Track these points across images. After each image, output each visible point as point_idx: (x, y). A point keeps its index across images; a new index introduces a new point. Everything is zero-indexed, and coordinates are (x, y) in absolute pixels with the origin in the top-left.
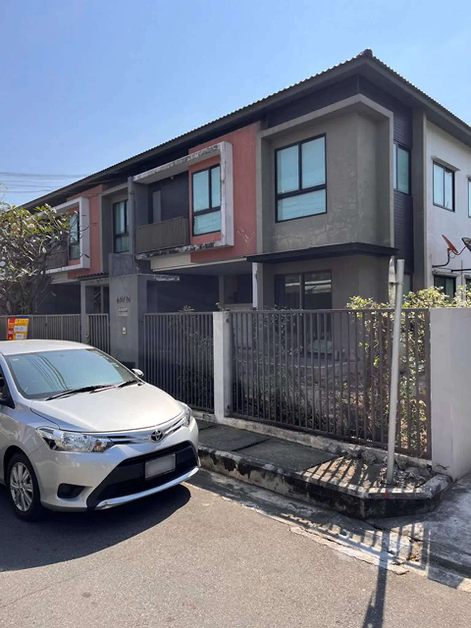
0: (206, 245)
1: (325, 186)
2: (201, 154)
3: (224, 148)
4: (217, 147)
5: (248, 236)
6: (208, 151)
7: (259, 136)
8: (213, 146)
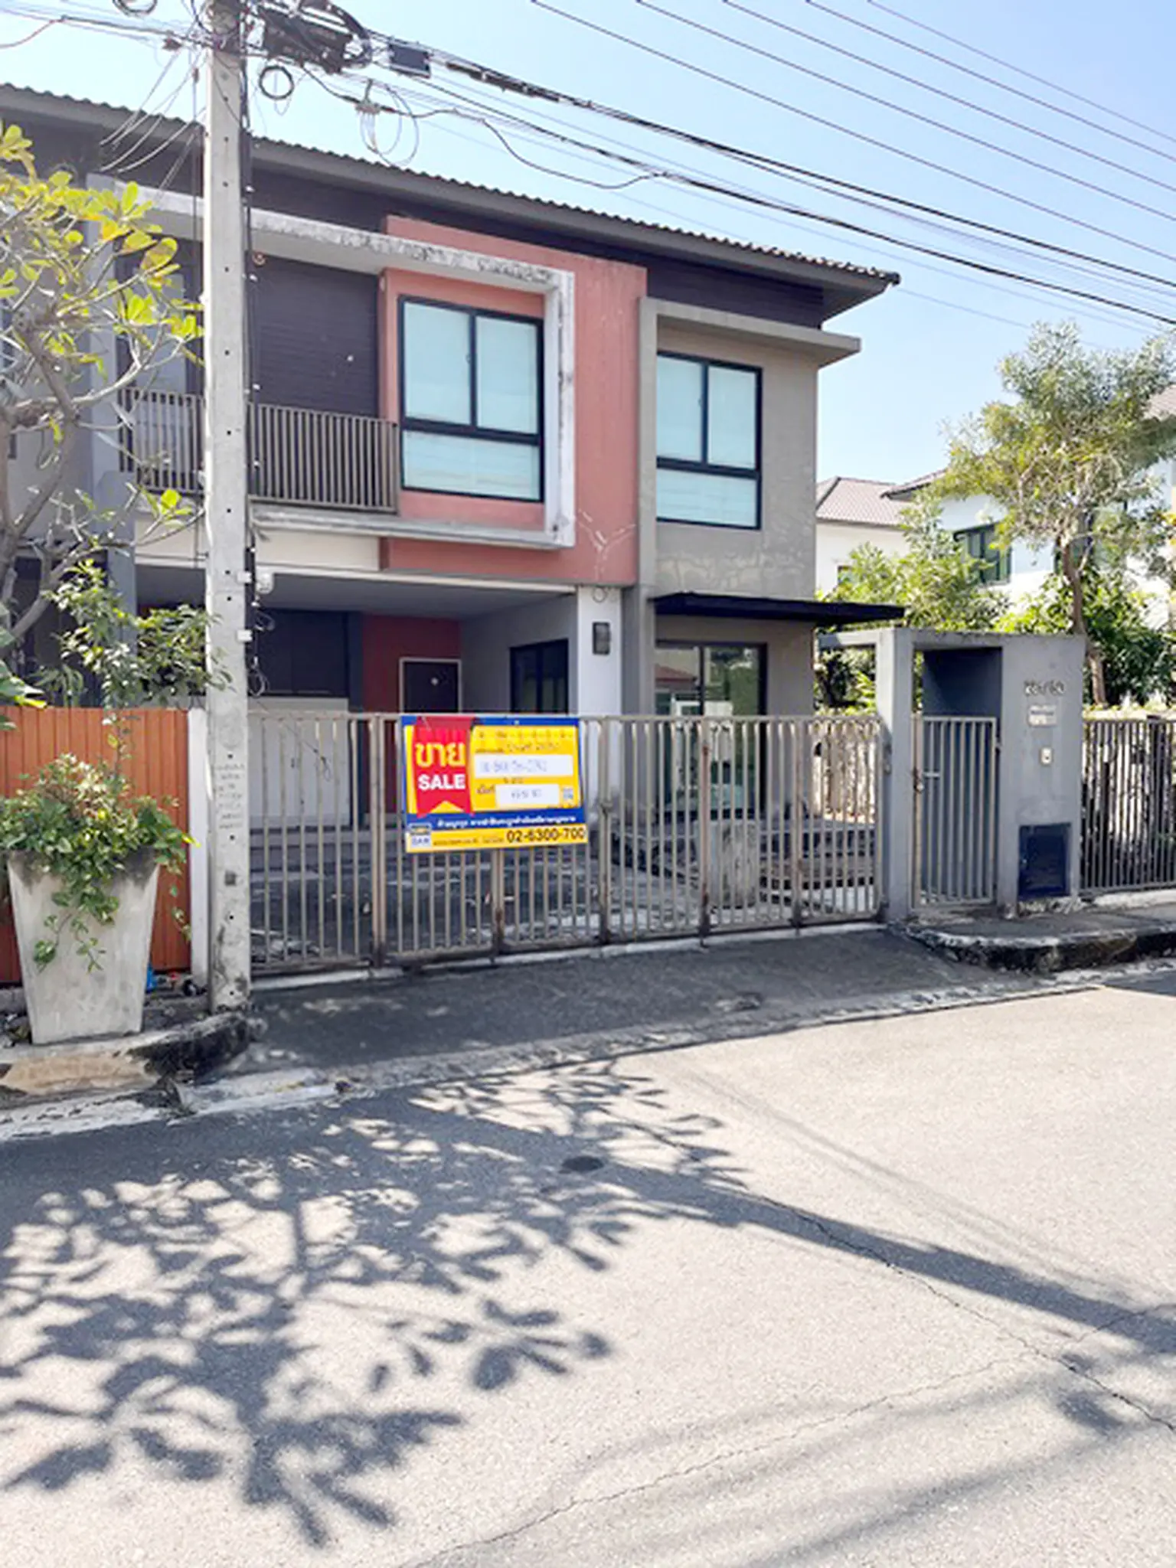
1: (755, 474)
2: (487, 266)
3: (572, 291)
4: (549, 276)
5: (604, 536)
6: (516, 270)
7: (653, 309)
8: (535, 267)
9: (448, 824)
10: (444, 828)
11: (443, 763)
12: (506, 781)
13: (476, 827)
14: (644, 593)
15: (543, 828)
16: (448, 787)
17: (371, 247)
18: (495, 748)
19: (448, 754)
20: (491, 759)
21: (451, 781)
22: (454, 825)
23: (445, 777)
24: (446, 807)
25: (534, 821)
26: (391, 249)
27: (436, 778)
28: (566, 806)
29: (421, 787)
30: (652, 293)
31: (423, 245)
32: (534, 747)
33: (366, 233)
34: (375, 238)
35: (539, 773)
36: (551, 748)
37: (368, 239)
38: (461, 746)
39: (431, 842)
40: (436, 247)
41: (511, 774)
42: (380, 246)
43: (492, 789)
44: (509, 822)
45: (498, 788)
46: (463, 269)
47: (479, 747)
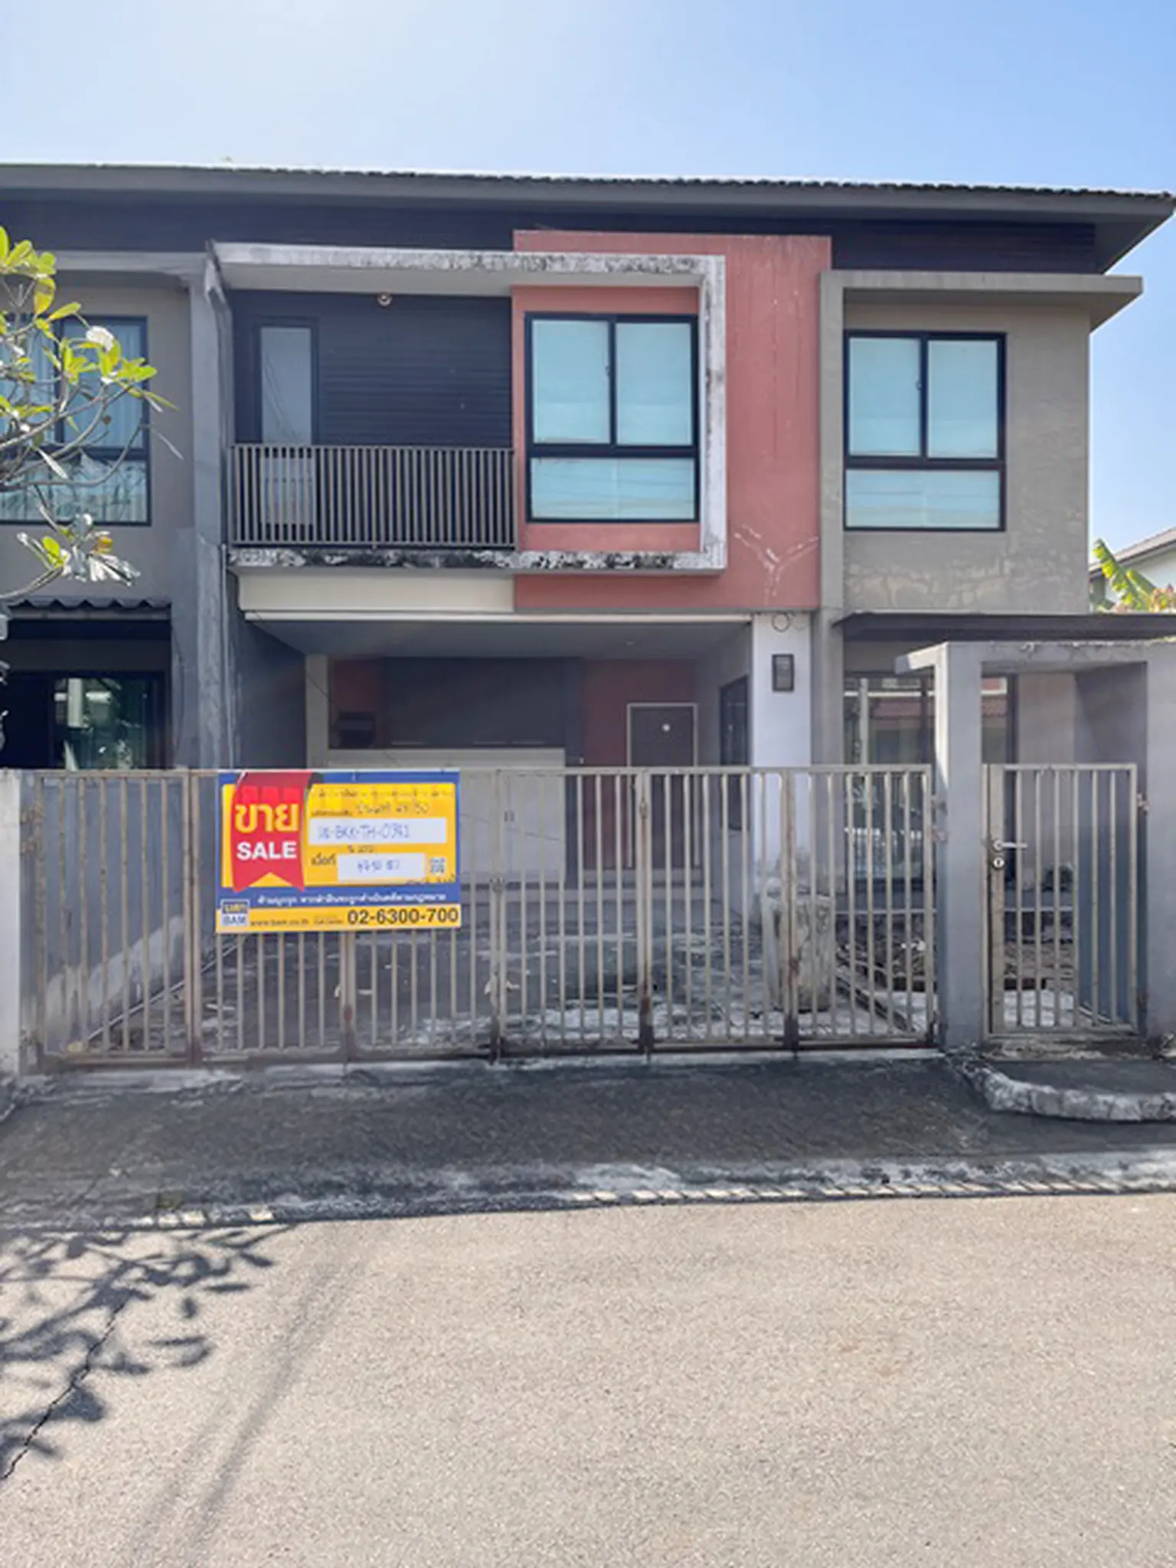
0: (637, 558)
1: (997, 464)
2: (616, 265)
3: (723, 277)
4: (693, 264)
5: (777, 555)
6: (652, 264)
7: (835, 284)
8: (675, 257)
9: (271, 901)
10: (265, 905)
11: (269, 828)
12: (351, 849)
13: (307, 905)
14: (827, 617)
15: (398, 908)
16: (272, 856)
17: (483, 266)
18: (338, 809)
19: (276, 817)
20: (332, 823)
21: (278, 850)
22: (279, 902)
23: (271, 845)
24: (270, 880)
25: (387, 898)
26: (505, 265)
27: (260, 845)
28: (433, 880)
29: (240, 856)
30: (837, 265)
31: (542, 254)
32: (393, 808)
33: (477, 253)
34: (488, 256)
35: (399, 840)
36: (420, 810)
37: (480, 258)
38: (294, 807)
39: (248, 921)
40: (557, 255)
41: (360, 841)
42: (493, 263)
43: (332, 857)
44: (352, 900)
45: (339, 858)
46: (589, 273)
47: (315, 810)
